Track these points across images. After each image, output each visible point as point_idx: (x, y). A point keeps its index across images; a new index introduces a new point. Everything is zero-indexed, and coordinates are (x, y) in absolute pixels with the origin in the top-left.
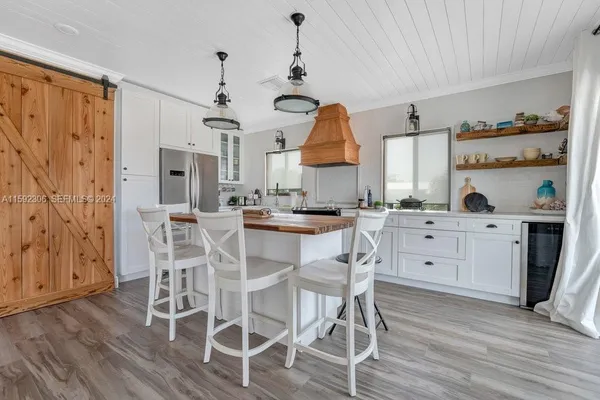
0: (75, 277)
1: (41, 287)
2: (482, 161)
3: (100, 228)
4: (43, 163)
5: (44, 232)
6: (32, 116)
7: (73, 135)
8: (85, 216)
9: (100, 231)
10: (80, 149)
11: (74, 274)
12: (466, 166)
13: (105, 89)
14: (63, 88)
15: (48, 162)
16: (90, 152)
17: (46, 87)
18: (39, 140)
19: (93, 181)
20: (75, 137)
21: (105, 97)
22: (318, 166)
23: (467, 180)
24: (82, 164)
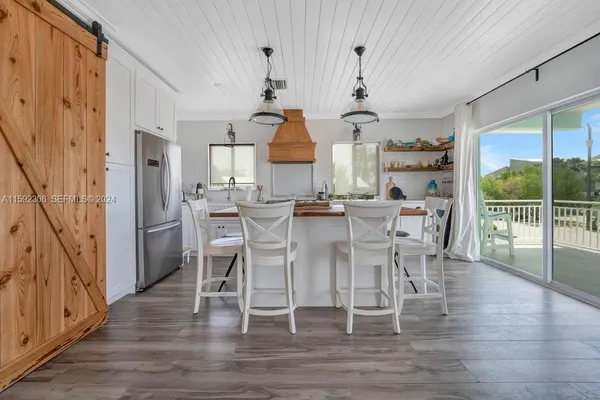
0: (67, 314)
1: (26, 341)
2: (396, 166)
3: (92, 237)
4: (29, 140)
5: (29, 250)
6: (13, 60)
7: (64, 101)
8: (77, 222)
9: (93, 241)
10: (71, 123)
11: (66, 310)
12: (392, 169)
13: (99, 43)
14: (52, 26)
15: (34, 139)
16: (82, 128)
17: (31, 17)
18: (22, 101)
19: (85, 171)
20: (66, 103)
21: (99, 54)
22: (274, 162)
23: (390, 179)
24: (73, 144)
